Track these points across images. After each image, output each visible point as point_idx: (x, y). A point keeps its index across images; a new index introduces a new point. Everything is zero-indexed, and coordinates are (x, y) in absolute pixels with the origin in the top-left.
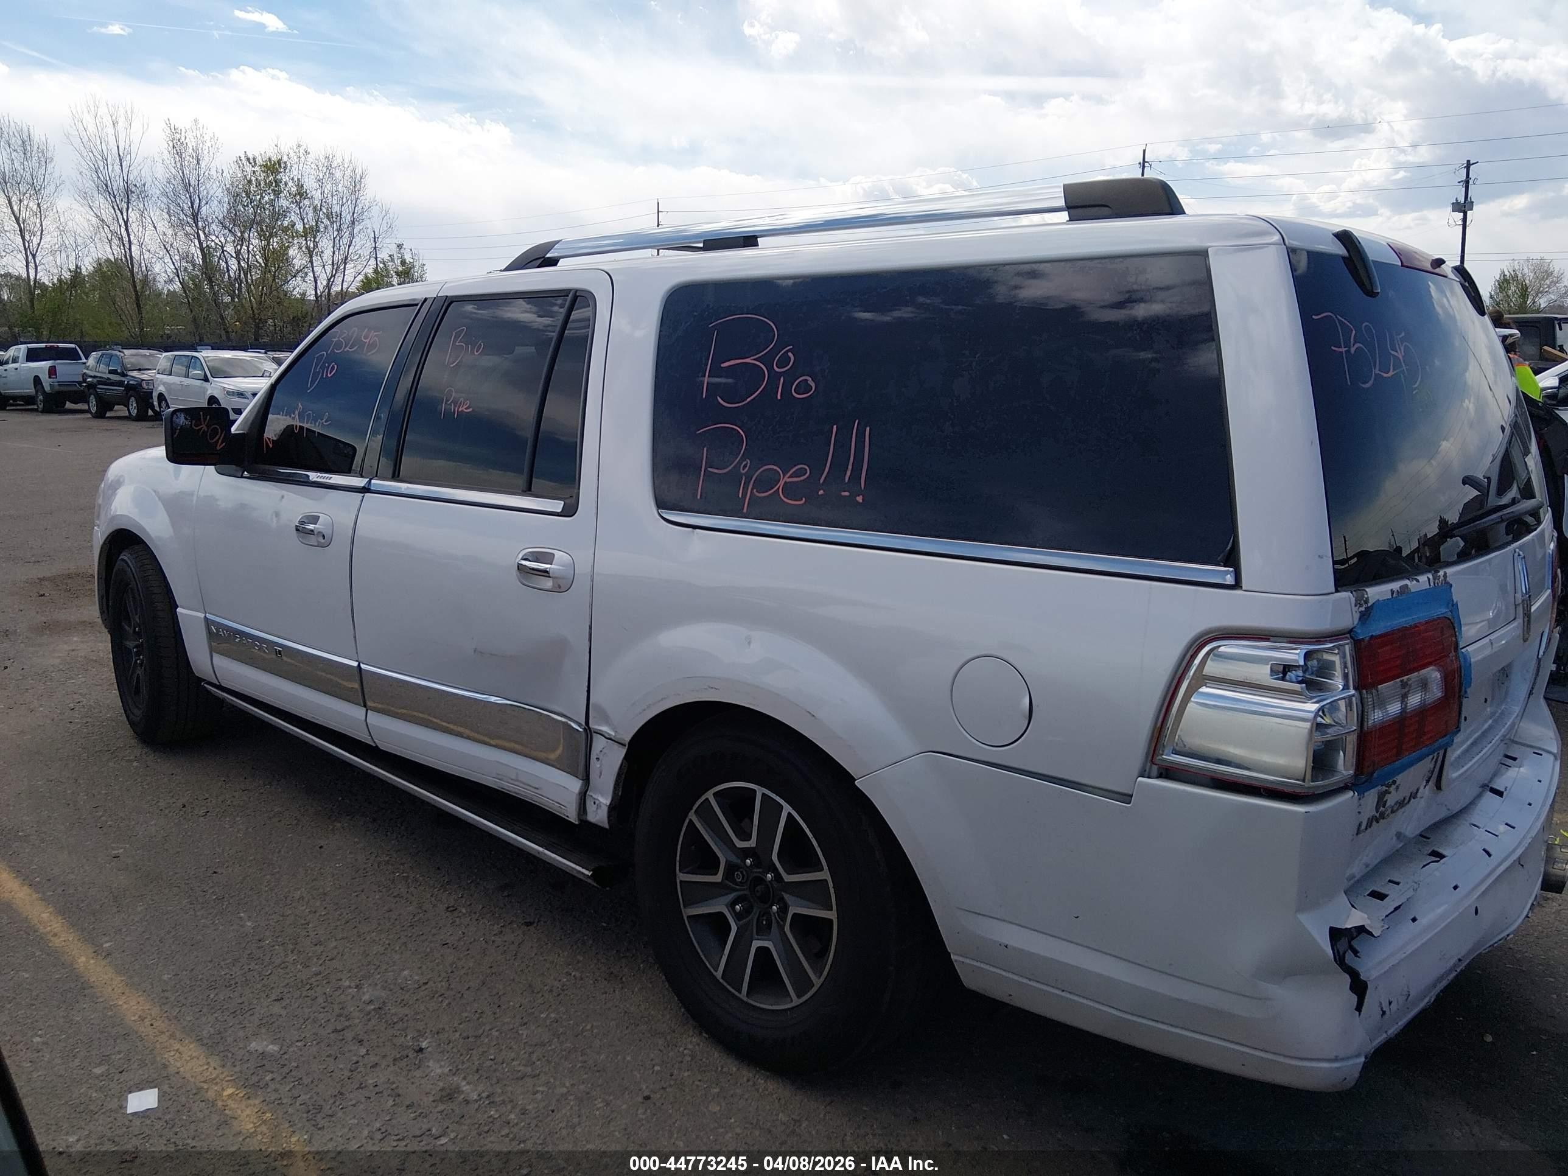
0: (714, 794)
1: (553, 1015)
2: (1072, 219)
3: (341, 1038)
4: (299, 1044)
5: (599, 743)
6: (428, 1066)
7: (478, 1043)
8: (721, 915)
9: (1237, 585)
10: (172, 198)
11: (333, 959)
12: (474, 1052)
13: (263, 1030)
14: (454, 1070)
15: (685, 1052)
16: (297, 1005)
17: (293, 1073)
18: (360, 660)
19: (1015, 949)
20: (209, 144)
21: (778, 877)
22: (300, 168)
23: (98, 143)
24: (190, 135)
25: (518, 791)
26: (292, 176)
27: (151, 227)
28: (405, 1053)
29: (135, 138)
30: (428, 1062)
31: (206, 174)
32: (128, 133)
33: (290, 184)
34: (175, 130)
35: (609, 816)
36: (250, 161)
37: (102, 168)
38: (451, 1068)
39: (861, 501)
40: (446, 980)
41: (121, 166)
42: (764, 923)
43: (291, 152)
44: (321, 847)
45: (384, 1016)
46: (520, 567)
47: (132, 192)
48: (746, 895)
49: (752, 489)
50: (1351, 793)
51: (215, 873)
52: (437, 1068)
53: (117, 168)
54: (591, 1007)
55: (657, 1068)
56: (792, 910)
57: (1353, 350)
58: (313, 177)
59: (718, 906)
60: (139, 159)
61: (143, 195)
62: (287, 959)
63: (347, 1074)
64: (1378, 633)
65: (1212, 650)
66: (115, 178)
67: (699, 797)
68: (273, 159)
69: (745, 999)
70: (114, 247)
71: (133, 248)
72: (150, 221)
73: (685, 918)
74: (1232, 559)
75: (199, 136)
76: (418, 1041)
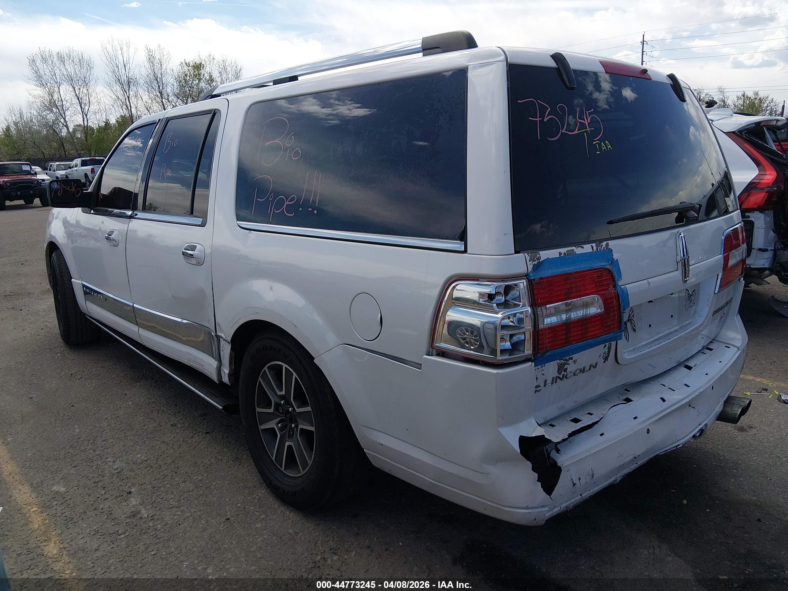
0: (267, 368)
1: (199, 478)
2: (424, 56)
3: (96, 486)
4: (75, 488)
5: (222, 342)
6: (130, 501)
7: (159, 490)
8: (273, 429)
9: (465, 251)
10: (149, 85)
11: (108, 448)
12: (155, 495)
13: (62, 481)
14: (142, 503)
15: (257, 497)
16: (82, 469)
17: (67, 502)
18: (134, 302)
19: (386, 446)
20: (166, 57)
21: (294, 409)
22: (211, 67)
23: (114, 59)
24: (157, 53)
25: (197, 367)
26: (206, 71)
27: (140, 99)
28: (122, 494)
29: (131, 55)
30: (131, 498)
31: (165, 72)
32: (128, 53)
33: (206, 75)
34: (149, 51)
35: (229, 380)
36: (188, 65)
37: (116, 71)
38: (140, 502)
39: (316, 213)
40: (156, 459)
41: (125, 70)
42: (291, 433)
43: (207, 60)
44: (126, 394)
45: (120, 476)
46: (183, 253)
47: (131, 82)
48: (283, 419)
49: (274, 209)
50: (531, 363)
51: (72, 406)
52: (134, 501)
53: (124, 71)
54: (220, 474)
55: (239, 505)
56: (300, 426)
57: (546, 120)
58: (216, 71)
59: (272, 424)
60: (133, 66)
61: (136, 83)
62: (87, 448)
63: (92, 503)
64: (545, 276)
65: (454, 287)
66: (122, 75)
67: (262, 369)
68: (197, 63)
69: (284, 471)
70: (124, 110)
71: (133, 110)
72: (140, 96)
73: (260, 430)
74: (463, 237)
75: (161, 53)
76: (131, 488)
